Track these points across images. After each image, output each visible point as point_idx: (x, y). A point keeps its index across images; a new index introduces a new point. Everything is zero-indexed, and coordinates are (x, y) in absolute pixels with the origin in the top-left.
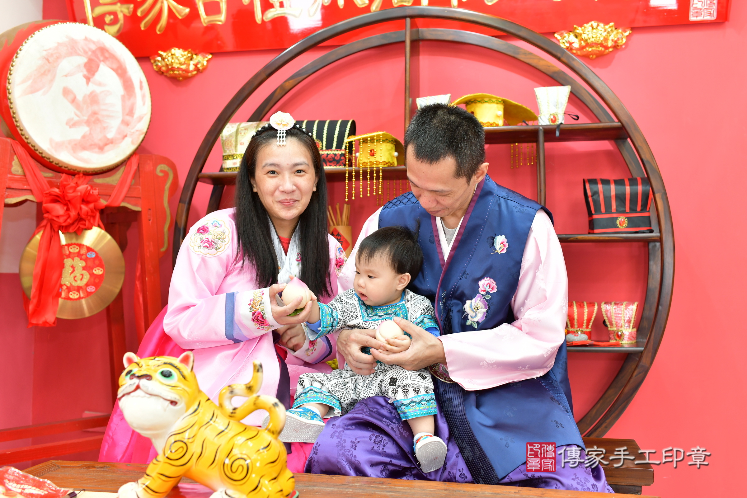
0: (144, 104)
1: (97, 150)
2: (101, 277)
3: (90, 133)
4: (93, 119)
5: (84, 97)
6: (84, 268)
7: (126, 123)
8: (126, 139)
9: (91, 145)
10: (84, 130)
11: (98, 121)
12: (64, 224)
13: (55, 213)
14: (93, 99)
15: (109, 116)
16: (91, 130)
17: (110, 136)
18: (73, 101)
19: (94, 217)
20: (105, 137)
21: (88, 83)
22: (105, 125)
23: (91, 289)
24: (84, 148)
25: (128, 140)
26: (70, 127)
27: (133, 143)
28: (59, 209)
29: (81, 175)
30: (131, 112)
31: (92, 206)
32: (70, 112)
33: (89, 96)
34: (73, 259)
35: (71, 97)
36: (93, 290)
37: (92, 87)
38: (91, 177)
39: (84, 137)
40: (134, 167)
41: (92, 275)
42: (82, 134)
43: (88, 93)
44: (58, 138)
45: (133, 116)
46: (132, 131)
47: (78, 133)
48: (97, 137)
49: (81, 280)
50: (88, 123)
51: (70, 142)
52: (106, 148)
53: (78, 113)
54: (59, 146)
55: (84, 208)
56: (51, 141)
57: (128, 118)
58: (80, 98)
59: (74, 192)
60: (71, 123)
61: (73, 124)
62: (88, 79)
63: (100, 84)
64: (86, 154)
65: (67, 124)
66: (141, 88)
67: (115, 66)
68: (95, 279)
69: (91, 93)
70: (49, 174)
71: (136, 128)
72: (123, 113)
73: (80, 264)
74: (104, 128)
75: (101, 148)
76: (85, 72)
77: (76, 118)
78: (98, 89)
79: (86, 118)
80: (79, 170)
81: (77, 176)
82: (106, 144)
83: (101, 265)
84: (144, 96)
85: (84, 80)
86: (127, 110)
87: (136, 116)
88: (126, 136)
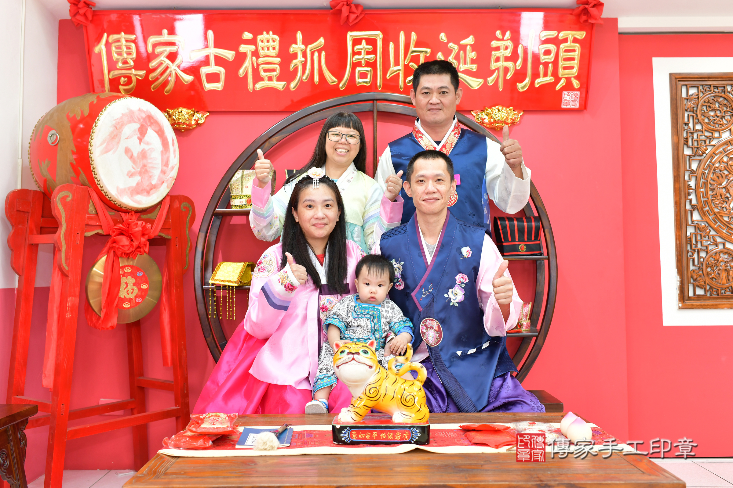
0: (175, 157)
1: (145, 194)
2: (146, 290)
3: (142, 181)
4: (143, 170)
5: (138, 154)
6: (134, 284)
7: (163, 172)
8: (164, 184)
9: (142, 190)
10: (138, 178)
11: (146, 170)
12: (128, 252)
13: (122, 244)
14: (144, 155)
15: (153, 168)
16: (142, 178)
17: (154, 182)
18: (131, 157)
19: (146, 245)
20: (151, 183)
21: (140, 143)
22: (151, 174)
23: (139, 300)
24: (138, 193)
25: (165, 185)
26: (129, 177)
27: (168, 187)
28: (124, 241)
29: (133, 213)
30: (166, 164)
31: (146, 237)
32: (128, 165)
33: (141, 153)
34: (127, 278)
35: (130, 154)
36: (140, 301)
37: (143, 146)
38: (139, 214)
39: (138, 184)
40: (167, 206)
41: (140, 289)
42: (137, 182)
43: (140, 151)
44: (122, 187)
45: (168, 167)
46: (167, 178)
47: (134, 182)
48: (146, 184)
49: (132, 293)
50: (140, 173)
51: (129, 188)
52: (151, 192)
53: (134, 166)
54: (122, 192)
55: (143, 240)
56: (118, 188)
57: (165, 168)
58: (135, 155)
59: (137, 227)
60: (130, 175)
61: (131, 175)
62: (140, 140)
63: (148, 144)
64: (138, 197)
65: (127, 175)
66: (173, 145)
67: (157, 129)
68: (141, 292)
69: (142, 151)
70: (113, 213)
71: (170, 176)
72: (162, 165)
73: (131, 280)
74: (150, 177)
75: (148, 192)
76: (139, 135)
77: (133, 170)
78: (146, 147)
79: (139, 170)
80: (133, 209)
81: (130, 214)
82: (151, 189)
83: (146, 282)
84: (175, 151)
85: (138, 141)
86: (164, 163)
87: (170, 166)
88: (163, 182)
